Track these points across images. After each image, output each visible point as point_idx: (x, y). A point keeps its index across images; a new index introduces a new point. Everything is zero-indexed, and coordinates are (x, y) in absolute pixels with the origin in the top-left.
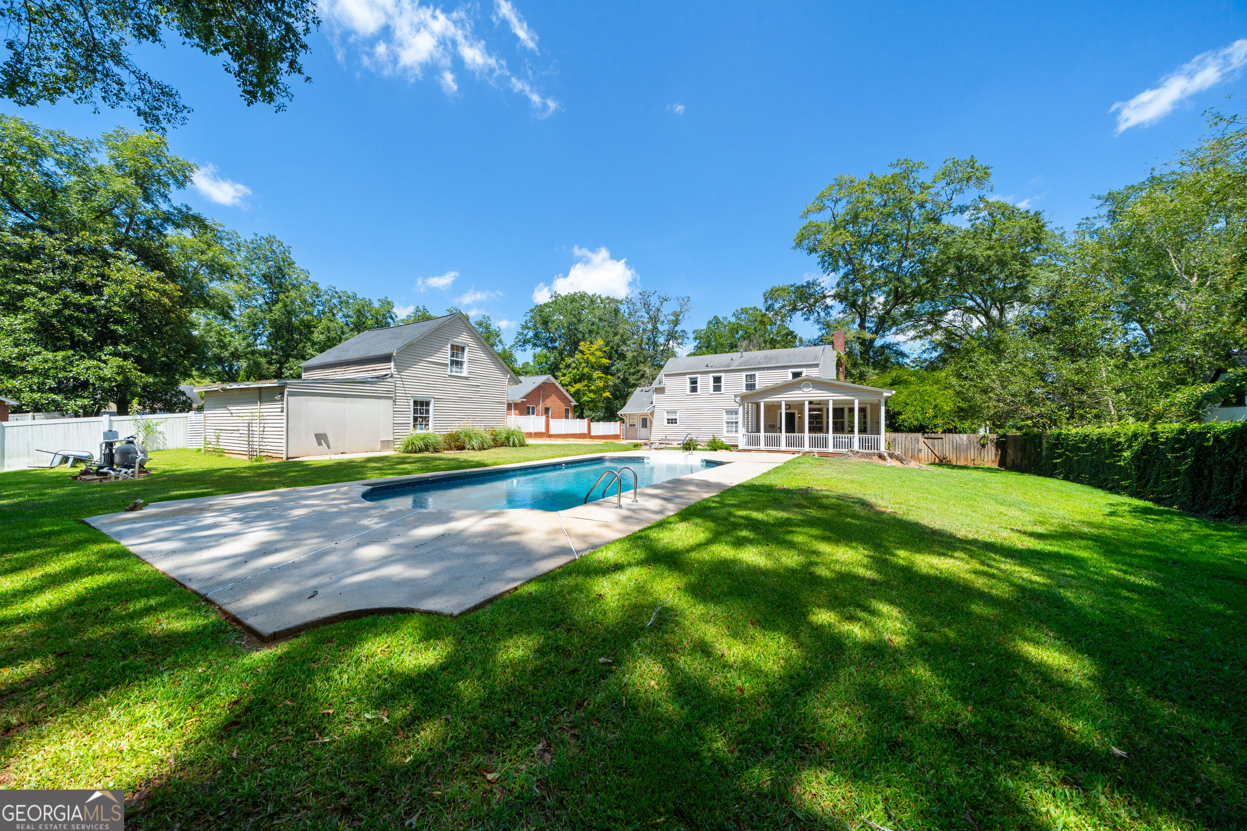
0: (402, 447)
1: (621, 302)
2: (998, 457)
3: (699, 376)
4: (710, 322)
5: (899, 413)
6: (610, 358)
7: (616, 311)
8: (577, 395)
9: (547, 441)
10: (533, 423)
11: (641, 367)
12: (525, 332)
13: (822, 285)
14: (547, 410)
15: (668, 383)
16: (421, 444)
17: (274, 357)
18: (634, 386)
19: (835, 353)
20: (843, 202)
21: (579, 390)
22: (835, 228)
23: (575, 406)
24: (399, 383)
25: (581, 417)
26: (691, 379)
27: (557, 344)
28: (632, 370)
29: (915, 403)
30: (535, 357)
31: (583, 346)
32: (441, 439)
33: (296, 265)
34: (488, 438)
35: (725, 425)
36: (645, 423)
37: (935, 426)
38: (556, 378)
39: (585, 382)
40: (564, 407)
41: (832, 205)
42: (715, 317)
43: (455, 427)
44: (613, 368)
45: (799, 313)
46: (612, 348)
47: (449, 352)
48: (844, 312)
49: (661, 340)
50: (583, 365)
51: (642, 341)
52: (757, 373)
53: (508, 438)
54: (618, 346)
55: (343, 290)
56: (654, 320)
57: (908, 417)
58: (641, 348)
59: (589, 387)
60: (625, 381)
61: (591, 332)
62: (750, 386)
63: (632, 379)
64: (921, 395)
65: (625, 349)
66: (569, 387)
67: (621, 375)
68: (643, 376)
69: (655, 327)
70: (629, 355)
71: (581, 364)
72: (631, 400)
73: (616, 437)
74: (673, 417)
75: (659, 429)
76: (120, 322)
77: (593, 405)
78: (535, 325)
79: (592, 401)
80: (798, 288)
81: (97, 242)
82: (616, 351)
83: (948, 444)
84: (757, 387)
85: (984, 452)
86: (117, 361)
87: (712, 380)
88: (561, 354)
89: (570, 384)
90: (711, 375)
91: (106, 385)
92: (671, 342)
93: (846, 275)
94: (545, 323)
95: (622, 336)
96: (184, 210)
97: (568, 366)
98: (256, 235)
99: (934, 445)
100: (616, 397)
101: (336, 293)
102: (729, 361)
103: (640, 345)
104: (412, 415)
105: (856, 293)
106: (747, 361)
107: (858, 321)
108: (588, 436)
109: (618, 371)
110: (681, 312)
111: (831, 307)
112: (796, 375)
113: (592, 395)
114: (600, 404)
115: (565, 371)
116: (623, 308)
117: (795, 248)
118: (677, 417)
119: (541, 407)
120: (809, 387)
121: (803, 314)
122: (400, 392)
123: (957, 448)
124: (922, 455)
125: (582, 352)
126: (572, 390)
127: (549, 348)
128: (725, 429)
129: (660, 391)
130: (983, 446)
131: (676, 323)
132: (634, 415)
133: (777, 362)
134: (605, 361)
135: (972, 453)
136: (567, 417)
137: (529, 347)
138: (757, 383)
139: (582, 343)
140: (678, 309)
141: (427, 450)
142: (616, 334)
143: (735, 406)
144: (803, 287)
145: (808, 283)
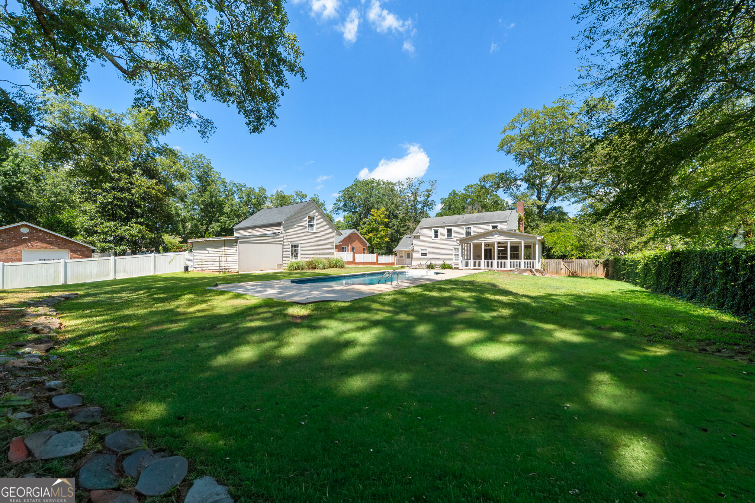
0: (287, 268)
1: (395, 184)
2: (605, 272)
3: (439, 228)
4: (450, 194)
5: (552, 248)
6: (389, 218)
7: (393, 190)
8: (370, 240)
9: (354, 266)
10: (347, 256)
11: (407, 223)
12: (339, 203)
13: (515, 173)
14: (353, 249)
15: (422, 233)
16: (295, 266)
17: (204, 221)
18: (403, 234)
19: (518, 214)
20: (527, 124)
21: (371, 237)
22: (522, 139)
23: (369, 247)
24: (285, 237)
25: (372, 252)
26: (434, 230)
27: (357, 210)
28: (402, 225)
29: (561, 242)
30: (345, 218)
31: (373, 211)
32: (304, 264)
33: (214, 170)
34: (327, 263)
35: (454, 256)
36: (409, 255)
37: (572, 255)
38: (358, 230)
39: (375, 233)
40: (362, 247)
41: (520, 126)
42: (454, 191)
43: (311, 258)
44: (391, 224)
45: (501, 189)
46: (390, 212)
47: (307, 220)
48: (528, 188)
49: (419, 206)
50: (373, 222)
51: (408, 207)
52: (472, 227)
53: (336, 264)
54: (394, 211)
55: (239, 182)
56: (415, 194)
57: (556, 251)
58: (408, 212)
59: (377, 235)
60: (398, 231)
61: (377, 202)
62: (468, 234)
63: (402, 230)
64: (565, 237)
65: (398, 212)
66: (365, 236)
67: (395, 228)
68: (408, 228)
69: (416, 199)
70: (400, 216)
71: (372, 222)
72: (401, 243)
73: (393, 264)
74: (425, 252)
75: (417, 258)
76: (139, 206)
77: (379, 245)
78: (344, 199)
79: (379, 243)
80: (500, 174)
81: (127, 165)
82: (393, 214)
83: (577, 264)
84: (472, 234)
85: (597, 269)
86: (138, 226)
87: (446, 231)
88: (360, 216)
89: (366, 234)
90: (446, 228)
91: (134, 239)
92: (425, 208)
93: (529, 166)
94: (351, 198)
95: (396, 205)
96: (165, 146)
97: (365, 223)
98: (193, 154)
99: (569, 266)
100: (392, 241)
101: (235, 184)
102: (456, 219)
103: (407, 210)
104: (291, 252)
105: (535, 177)
106: (467, 220)
107: (536, 194)
108: (376, 263)
109: (394, 225)
110: (431, 190)
111: (520, 186)
112: (494, 227)
113: (378, 240)
114: (383, 245)
115: (363, 226)
116: (397, 188)
117: (498, 151)
118: (427, 252)
119: (350, 248)
120: (497, 234)
121: (504, 190)
122: (285, 240)
123: (582, 267)
124: (562, 271)
125: (373, 215)
126: (367, 237)
127: (353, 212)
128: (454, 258)
129: (417, 237)
130: (596, 266)
131: (428, 196)
132: (402, 251)
133: (484, 220)
134: (386, 220)
135: (590, 270)
136: (364, 253)
137: (341, 212)
138: (472, 232)
139: (373, 210)
140: (429, 188)
141: (299, 269)
142: (392, 203)
143: (457, 245)
144: (503, 174)
145: (506, 172)
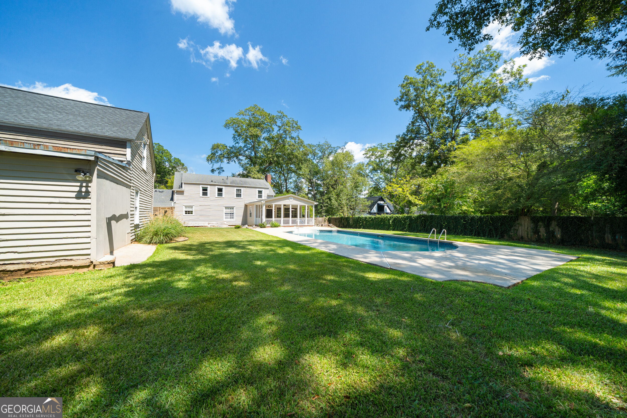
3: (209, 186)
15: (186, 188)
26: (203, 187)
35: (224, 215)
52: (242, 189)
62: (238, 195)
74: (190, 210)
84: (241, 196)
87: (216, 189)
102: (222, 180)
112: (259, 192)
118: (193, 210)
120: (292, 199)
129: (180, 194)
132: (158, 208)
138: (243, 193)
